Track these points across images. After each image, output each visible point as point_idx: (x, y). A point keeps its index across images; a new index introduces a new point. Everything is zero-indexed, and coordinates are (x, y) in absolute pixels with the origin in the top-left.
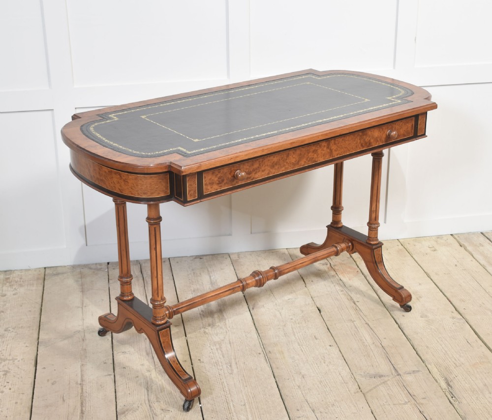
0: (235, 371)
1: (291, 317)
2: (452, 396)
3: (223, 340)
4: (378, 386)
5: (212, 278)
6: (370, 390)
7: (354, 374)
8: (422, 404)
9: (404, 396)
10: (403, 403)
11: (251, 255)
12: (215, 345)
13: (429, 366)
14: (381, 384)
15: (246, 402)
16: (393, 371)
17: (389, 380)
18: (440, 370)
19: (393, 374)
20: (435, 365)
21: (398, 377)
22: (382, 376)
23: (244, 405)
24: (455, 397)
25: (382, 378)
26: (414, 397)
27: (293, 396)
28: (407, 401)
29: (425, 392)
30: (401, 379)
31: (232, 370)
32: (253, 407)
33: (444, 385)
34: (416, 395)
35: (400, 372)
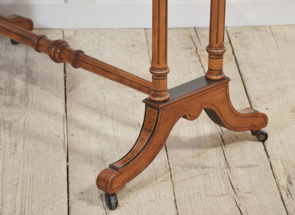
0: (19, 151)
1: (116, 102)
2: (288, 193)
3: (16, 120)
4: (195, 176)
5: (29, 55)
6: (183, 180)
7: (170, 164)
8: (243, 198)
9: (224, 188)
10: (219, 195)
11: (92, 33)
12: (4, 124)
13: (273, 163)
14: (201, 175)
15: (20, 182)
16: (223, 164)
17: (212, 172)
18: (286, 167)
19: (222, 167)
20: (282, 162)
21: (225, 170)
22: (206, 167)
23: (17, 184)
24: (291, 195)
25: (204, 170)
26: (235, 190)
27: (82, 180)
28: (225, 193)
29: (253, 187)
30: (229, 172)
31: (16, 150)
32: (26, 188)
33: (283, 182)
34: (240, 189)
35: (231, 165)
